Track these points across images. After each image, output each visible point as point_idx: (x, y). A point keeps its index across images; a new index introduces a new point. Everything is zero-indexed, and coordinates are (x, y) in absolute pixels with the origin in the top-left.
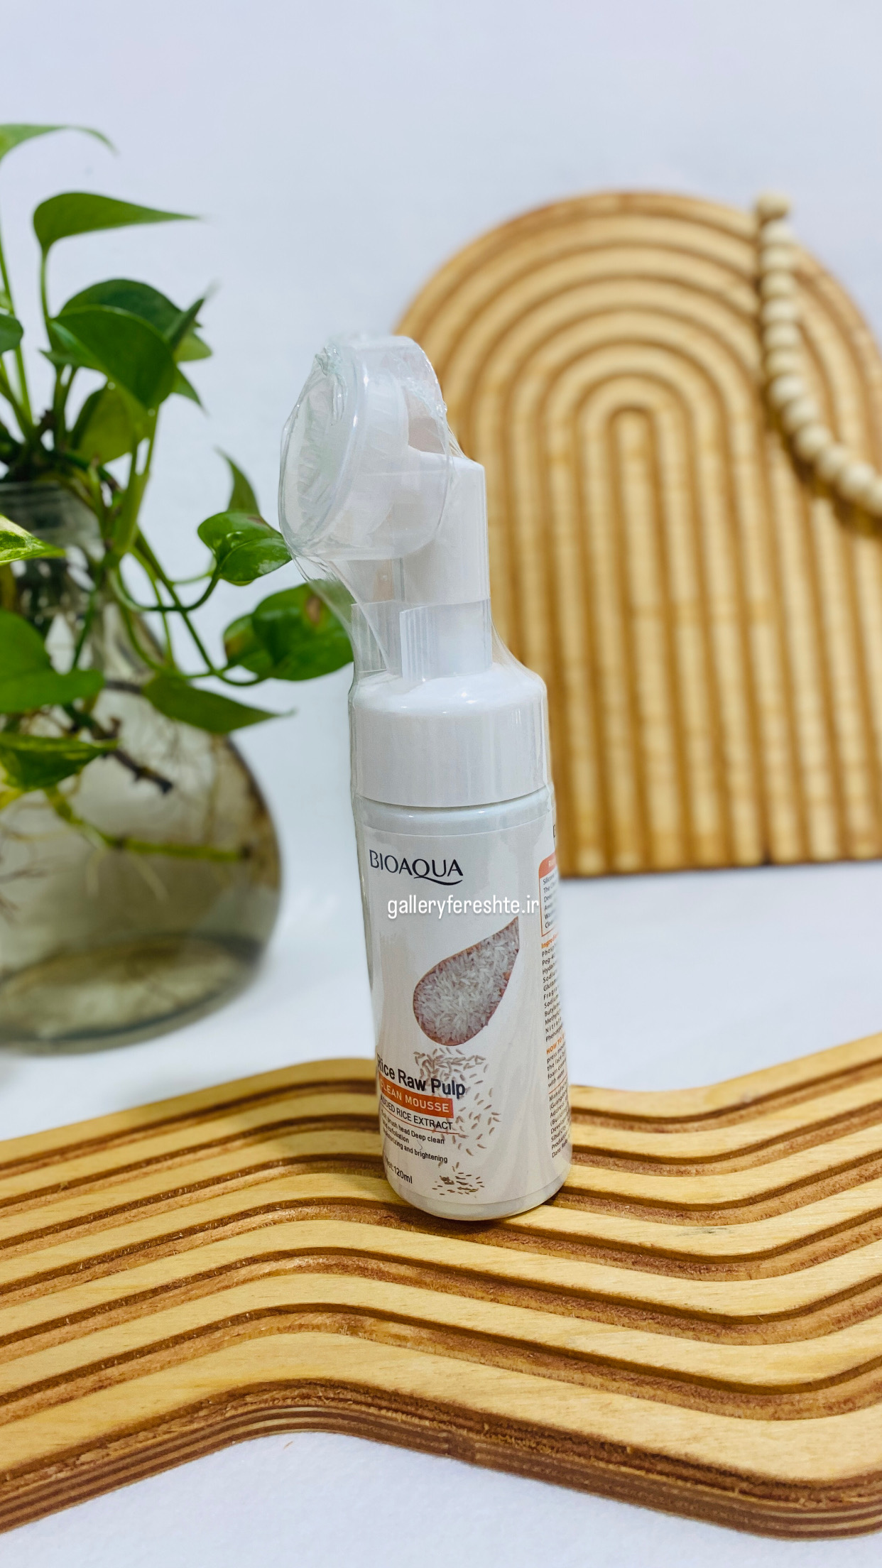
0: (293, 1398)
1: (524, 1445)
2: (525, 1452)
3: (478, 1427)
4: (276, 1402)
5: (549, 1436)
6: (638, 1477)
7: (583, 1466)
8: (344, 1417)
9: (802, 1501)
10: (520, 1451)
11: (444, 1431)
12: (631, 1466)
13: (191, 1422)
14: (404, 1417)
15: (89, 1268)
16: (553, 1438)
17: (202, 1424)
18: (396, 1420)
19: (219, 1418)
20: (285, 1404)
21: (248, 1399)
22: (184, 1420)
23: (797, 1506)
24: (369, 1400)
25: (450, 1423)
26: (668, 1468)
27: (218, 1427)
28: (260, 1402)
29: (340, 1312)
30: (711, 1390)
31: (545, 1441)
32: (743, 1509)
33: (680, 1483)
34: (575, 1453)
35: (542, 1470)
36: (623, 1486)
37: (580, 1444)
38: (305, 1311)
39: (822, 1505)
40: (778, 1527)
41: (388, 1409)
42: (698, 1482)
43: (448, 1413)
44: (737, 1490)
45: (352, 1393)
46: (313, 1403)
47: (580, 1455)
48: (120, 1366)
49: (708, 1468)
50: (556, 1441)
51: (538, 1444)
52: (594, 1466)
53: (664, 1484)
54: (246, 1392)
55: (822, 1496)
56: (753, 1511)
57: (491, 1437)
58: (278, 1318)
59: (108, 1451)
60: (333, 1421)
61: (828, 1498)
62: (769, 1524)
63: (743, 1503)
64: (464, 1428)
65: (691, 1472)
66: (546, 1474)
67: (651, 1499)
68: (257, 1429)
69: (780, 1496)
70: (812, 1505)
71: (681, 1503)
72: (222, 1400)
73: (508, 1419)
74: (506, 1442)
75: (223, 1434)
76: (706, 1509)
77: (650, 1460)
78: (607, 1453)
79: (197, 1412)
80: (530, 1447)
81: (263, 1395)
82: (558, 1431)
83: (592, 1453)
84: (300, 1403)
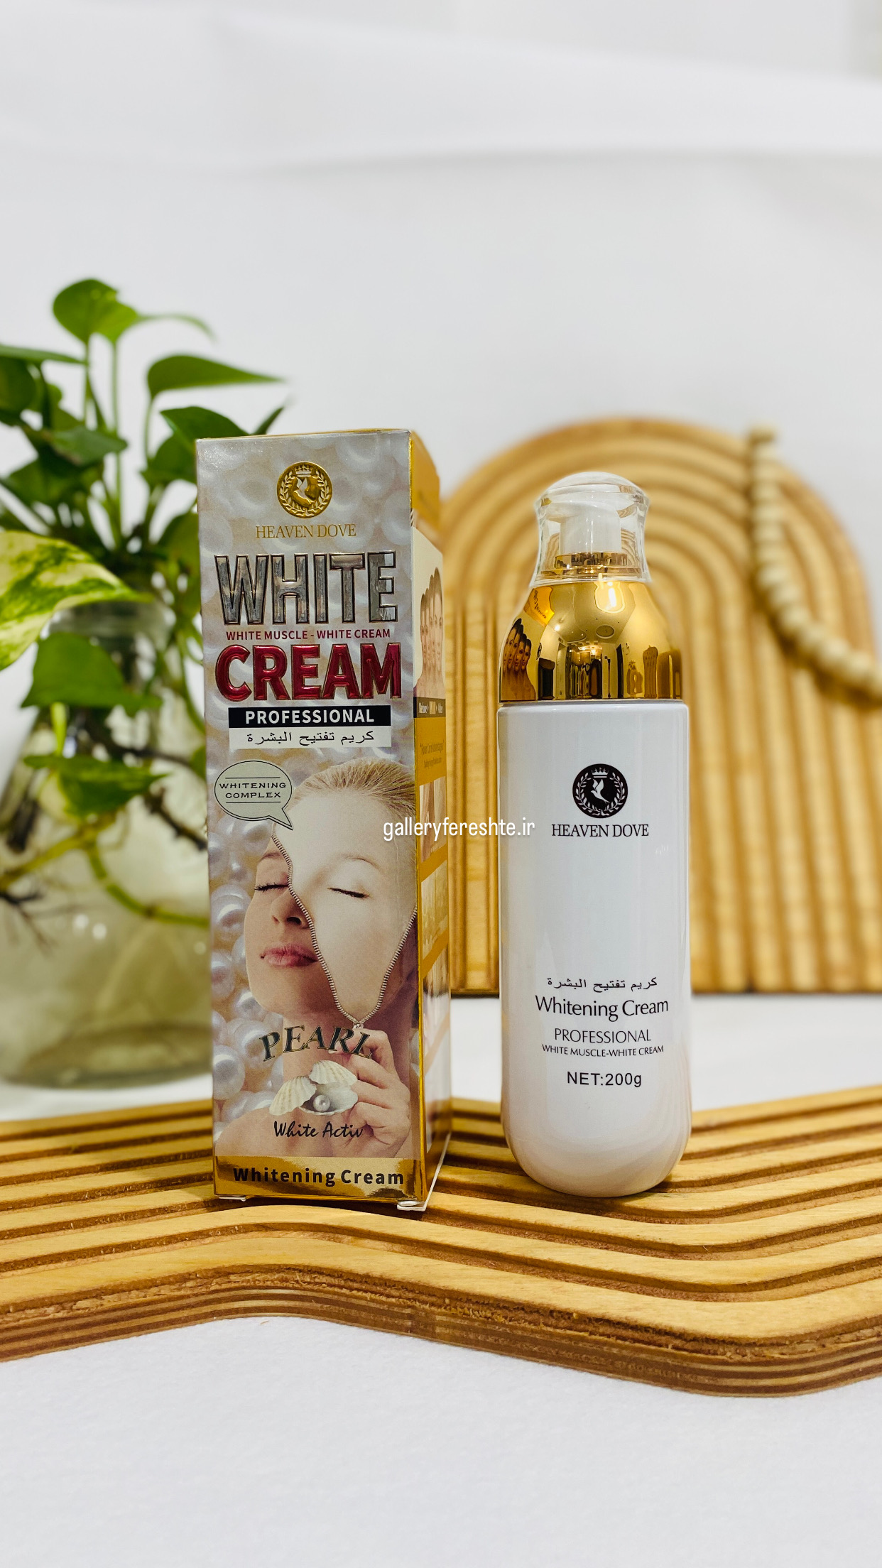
0: (272, 1281)
1: (481, 1316)
2: (481, 1320)
3: (440, 1301)
4: (257, 1282)
5: (504, 1307)
6: (583, 1339)
7: (532, 1331)
8: (318, 1300)
9: (729, 1354)
10: (475, 1320)
11: (409, 1307)
12: (575, 1330)
13: (179, 1289)
14: (373, 1296)
15: (94, 1198)
16: (507, 1308)
17: (189, 1292)
18: (365, 1299)
19: (204, 1290)
20: (265, 1285)
21: (232, 1277)
22: (173, 1287)
23: (724, 1358)
24: (343, 1283)
25: (415, 1300)
26: (609, 1330)
27: (202, 1298)
28: (243, 1282)
29: (321, 1231)
30: (656, 1289)
31: (499, 1312)
32: (676, 1363)
33: (620, 1342)
34: (526, 1321)
35: (496, 1340)
36: (569, 1349)
37: (531, 1312)
38: (289, 1230)
39: (748, 1359)
40: (707, 1381)
41: (358, 1290)
42: (636, 1340)
43: (412, 1291)
44: (670, 1346)
45: (327, 1278)
46: (291, 1286)
47: (530, 1323)
48: (118, 1254)
49: (646, 1329)
50: (510, 1311)
51: (493, 1314)
52: (544, 1331)
53: (605, 1344)
54: (231, 1271)
55: (748, 1351)
56: (685, 1365)
57: (450, 1309)
58: (264, 1234)
59: (102, 1301)
60: (307, 1304)
61: (753, 1354)
62: (699, 1377)
63: (675, 1356)
64: (425, 1303)
65: (630, 1333)
66: (499, 1345)
67: (594, 1361)
68: (238, 1308)
69: (709, 1350)
70: (738, 1358)
71: (620, 1362)
72: (209, 1275)
73: (467, 1294)
74: (464, 1314)
75: (205, 1307)
76: (642, 1366)
77: (594, 1324)
78: (556, 1319)
79: (185, 1282)
80: (485, 1317)
81: (246, 1276)
82: (512, 1303)
83: (542, 1321)
84: (278, 1285)
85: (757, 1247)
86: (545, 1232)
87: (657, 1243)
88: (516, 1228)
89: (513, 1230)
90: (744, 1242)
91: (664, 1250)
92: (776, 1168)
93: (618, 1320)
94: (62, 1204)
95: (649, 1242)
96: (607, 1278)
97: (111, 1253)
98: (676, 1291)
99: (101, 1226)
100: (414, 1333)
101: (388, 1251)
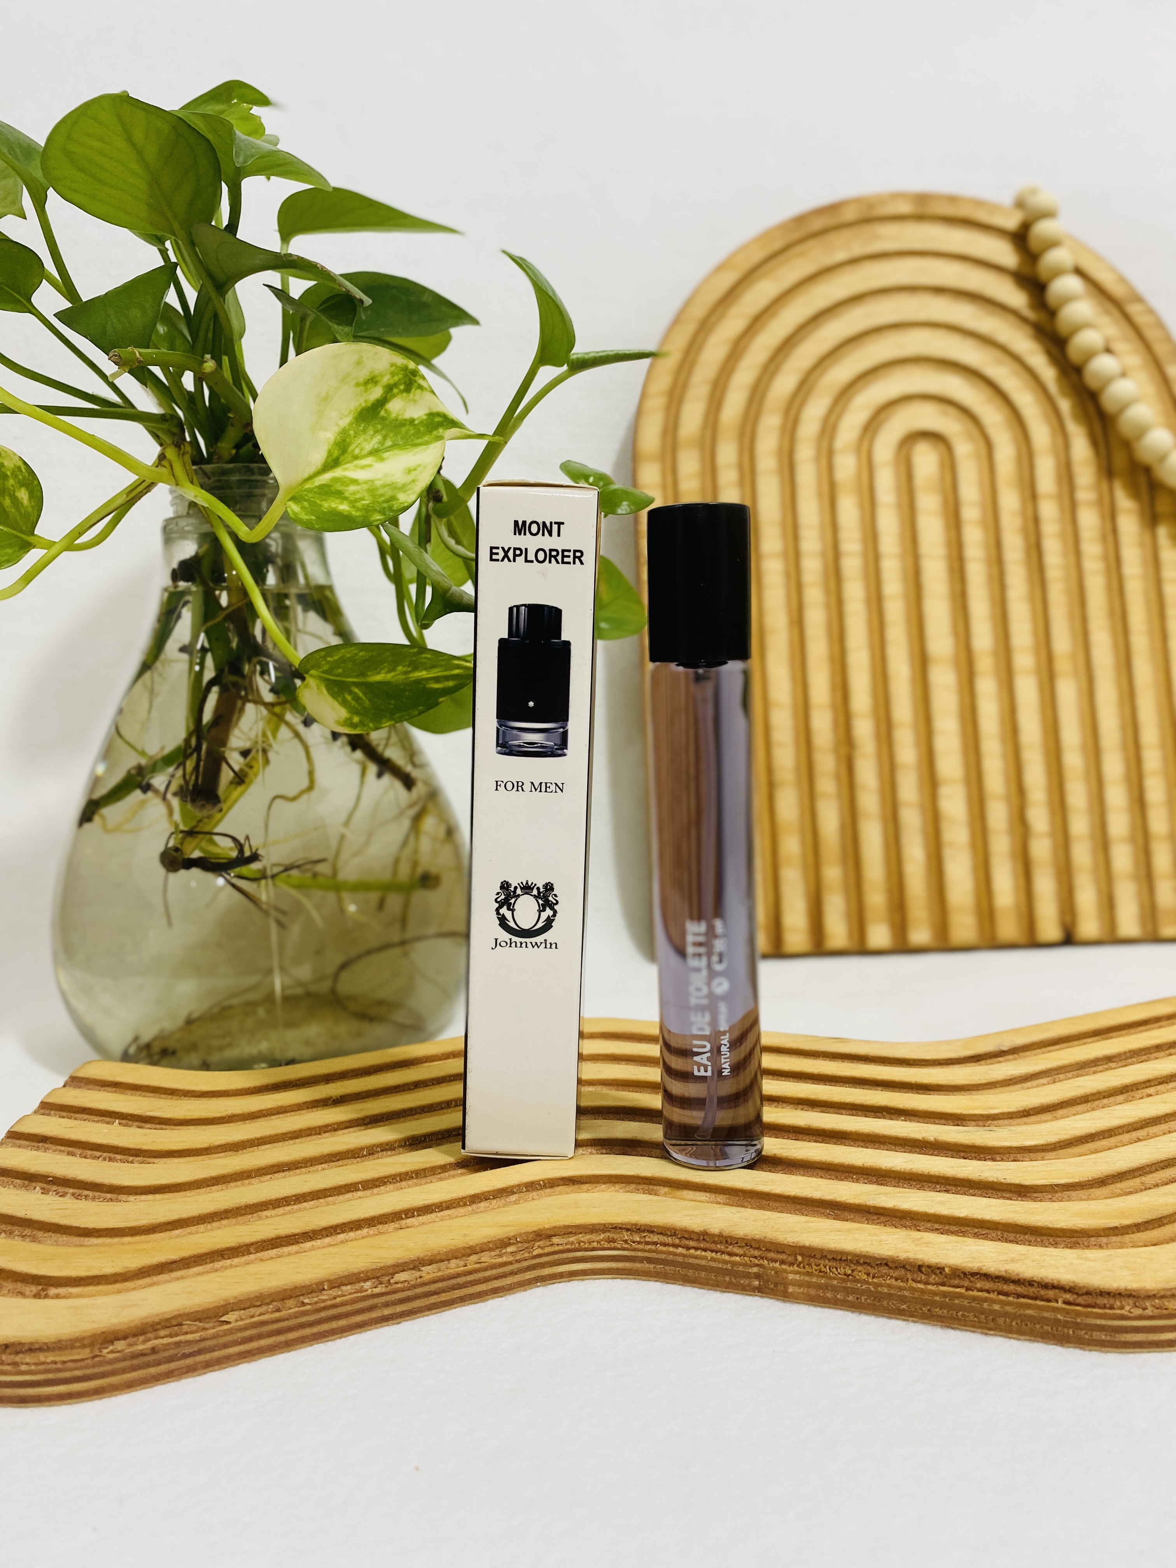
0: (598, 1242)
1: (839, 1273)
2: (841, 1279)
3: (791, 1259)
4: (582, 1244)
5: (865, 1263)
6: (960, 1296)
7: (900, 1289)
8: (650, 1260)
9: (1127, 1308)
10: (834, 1278)
11: (757, 1265)
12: (949, 1286)
13: (500, 1256)
14: (714, 1254)
15: (372, 1154)
16: (869, 1264)
17: (511, 1259)
18: (705, 1258)
19: (526, 1255)
20: (590, 1246)
21: (555, 1240)
22: (493, 1253)
23: (1123, 1312)
24: (677, 1241)
25: (762, 1258)
26: (988, 1285)
27: (525, 1264)
28: (566, 1244)
29: (633, 1183)
30: (1018, 1236)
31: (860, 1268)
32: (1069, 1319)
33: (1001, 1297)
34: (892, 1277)
35: (857, 1299)
36: (942, 1306)
37: (896, 1267)
38: (598, 1183)
39: (1149, 1312)
40: (1103, 1337)
41: (696, 1249)
42: (1019, 1296)
43: (758, 1249)
44: (1060, 1301)
45: (659, 1236)
46: (619, 1246)
47: (896, 1279)
48: (421, 1218)
49: (1030, 1283)
50: (871, 1266)
51: (853, 1271)
52: (913, 1287)
53: (985, 1300)
54: (552, 1233)
55: (1148, 1304)
56: (1079, 1320)
57: (804, 1267)
58: (571, 1188)
59: (421, 1273)
60: (638, 1265)
61: (1154, 1306)
62: (1094, 1333)
63: (1067, 1312)
64: (776, 1261)
65: (1011, 1288)
66: (861, 1303)
67: (972, 1318)
68: (562, 1272)
69: (1105, 1305)
70: (1138, 1312)
71: (1002, 1319)
72: (530, 1239)
73: (821, 1250)
74: (820, 1271)
75: (529, 1273)
76: (1029, 1323)
77: (969, 1279)
78: (925, 1275)
79: (505, 1247)
80: (845, 1274)
81: (569, 1237)
82: (873, 1258)
83: (909, 1276)
84: (606, 1246)
85: (1109, 1184)
86: (875, 1175)
87: (1002, 1184)
88: (843, 1172)
89: (838, 1174)
90: (1095, 1180)
91: (1010, 1191)
92: (1093, 1094)
93: (997, 1273)
94: (340, 1163)
95: (993, 1183)
96: (962, 1225)
97: (414, 1216)
98: (1044, 1238)
99: (391, 1187)
100: (762, 1292)
101: (712, 1203)
